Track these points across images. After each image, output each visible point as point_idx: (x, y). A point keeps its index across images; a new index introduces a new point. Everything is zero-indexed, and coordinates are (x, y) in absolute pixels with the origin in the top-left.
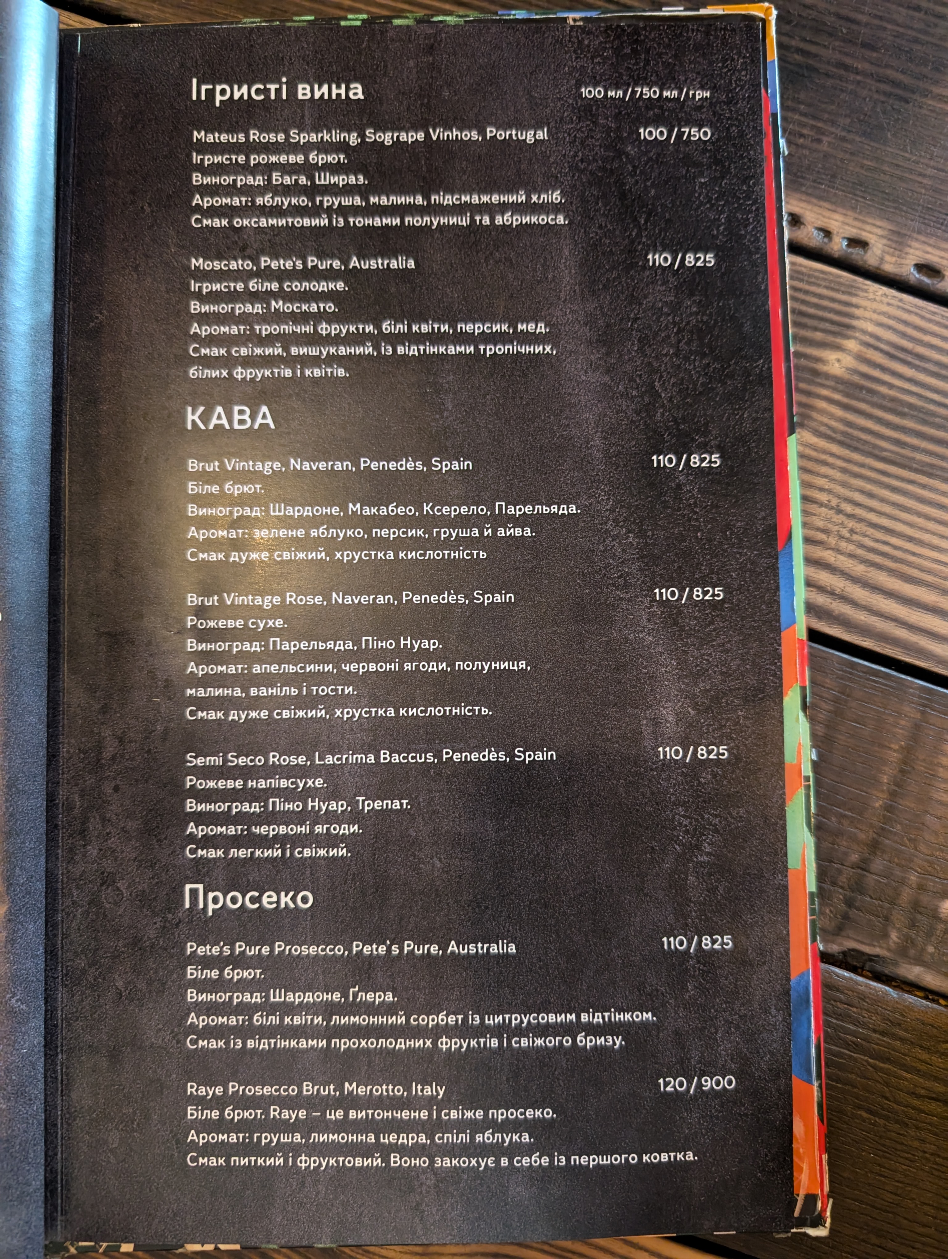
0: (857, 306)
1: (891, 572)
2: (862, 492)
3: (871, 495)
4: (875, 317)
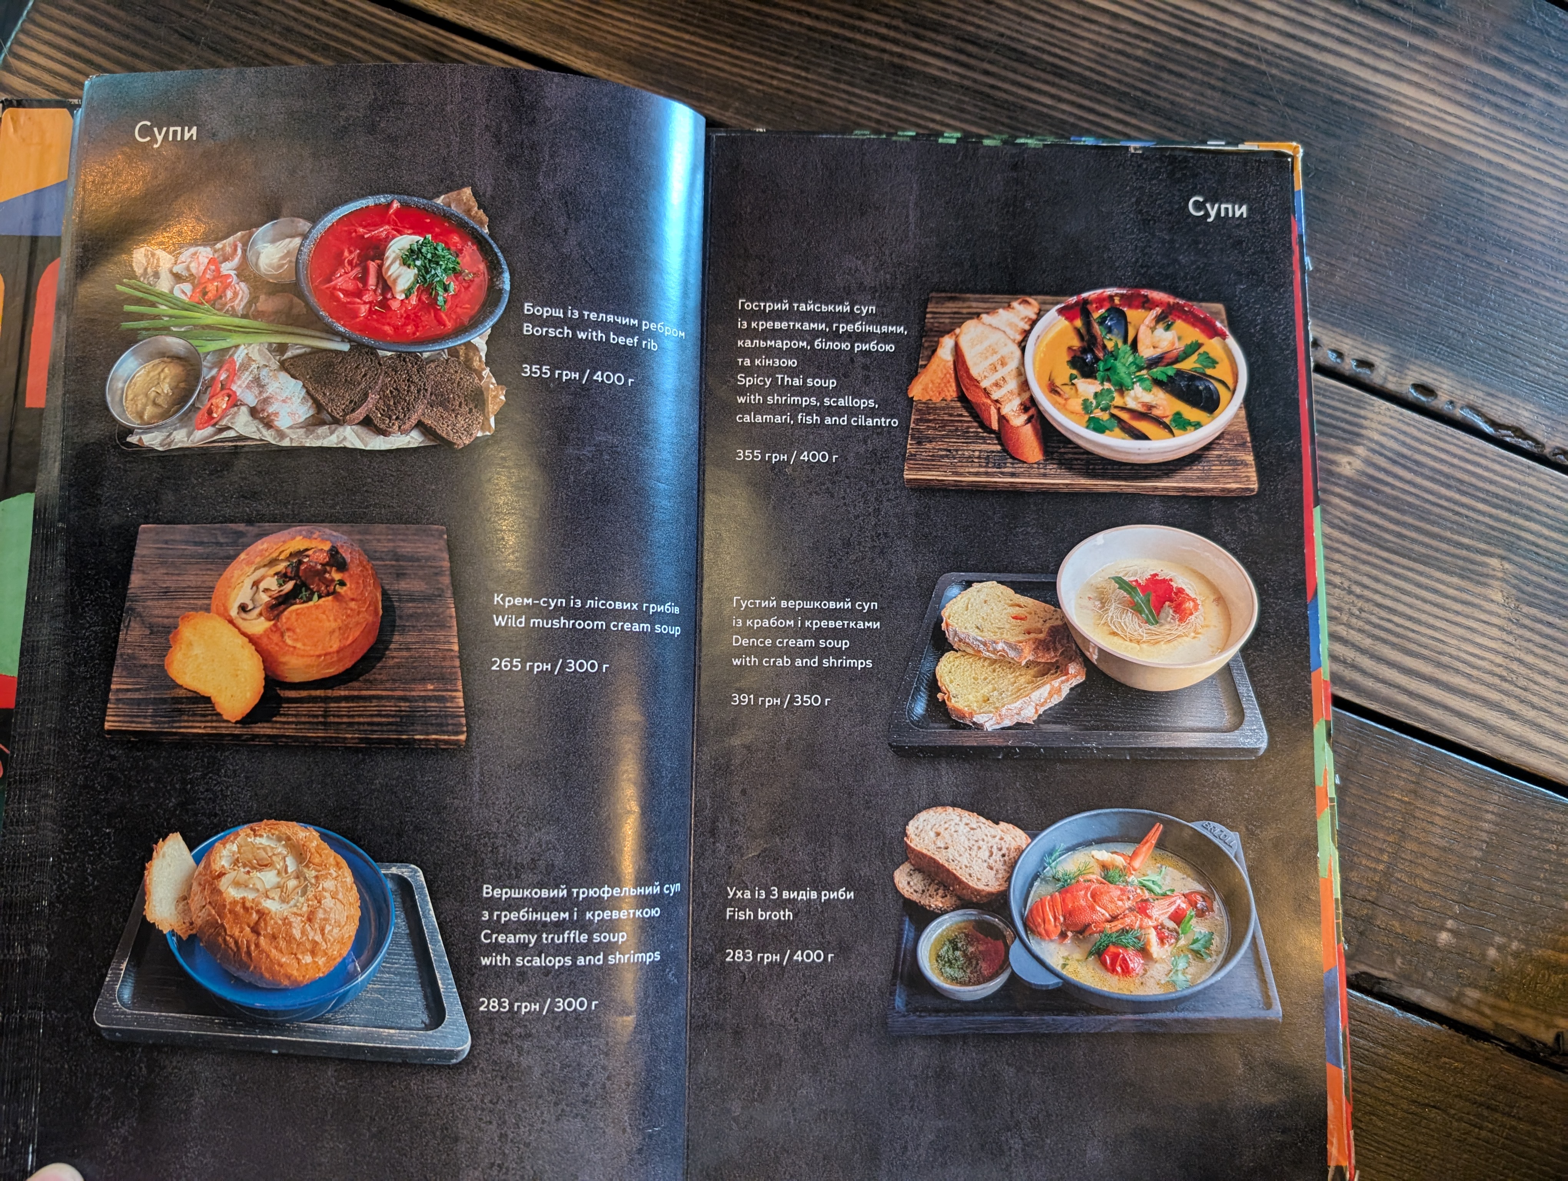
0: (1365, 418)
1: (1394, 646)
2: (1369, 576)
3: (1377, 580)
4: (1380, 427)
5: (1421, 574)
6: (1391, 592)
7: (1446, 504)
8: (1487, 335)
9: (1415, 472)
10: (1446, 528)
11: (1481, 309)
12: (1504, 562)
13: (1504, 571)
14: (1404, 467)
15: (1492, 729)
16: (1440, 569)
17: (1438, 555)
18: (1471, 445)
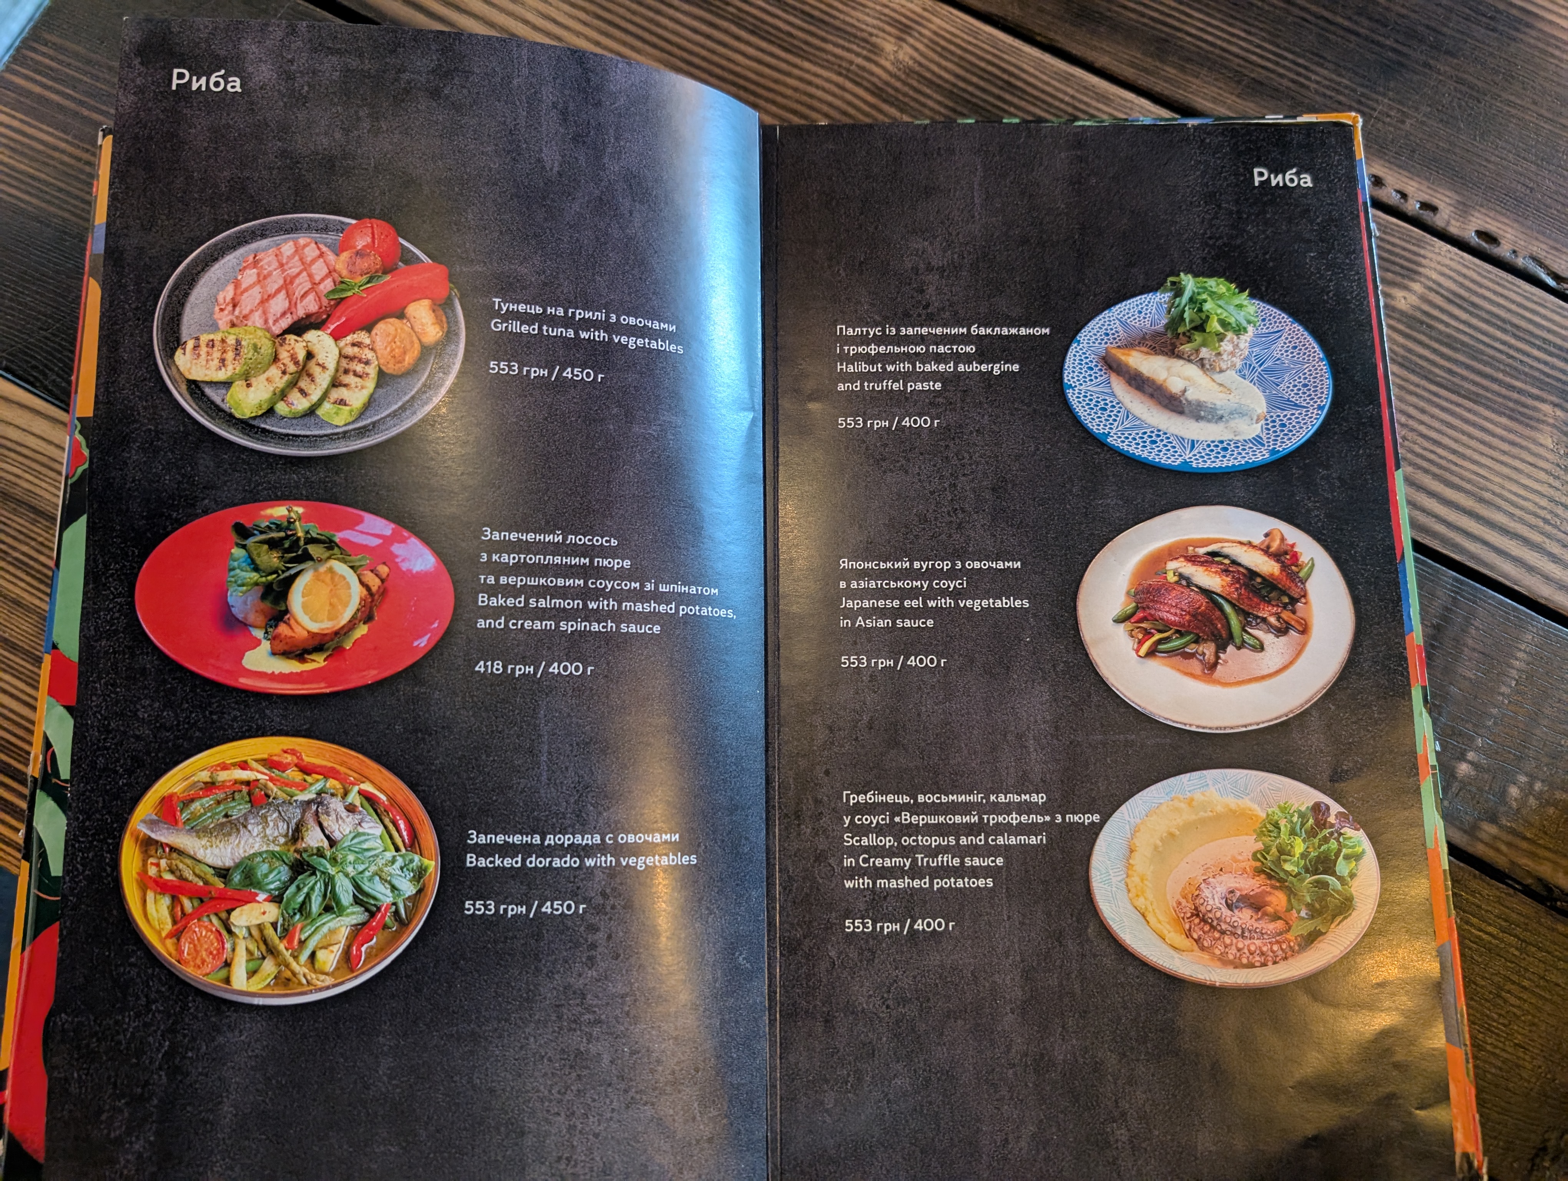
0: (1424, 257)
4: (1439, 267)
5: (1470, 411)
6: (1437, 424)
7: (1501, 347)
8: (1556, 193)
9: (1471, 313)
10: (1498, 369)
11: (1552, 168)
12: (1556, 409)
13: (1555, 418)
14: (1460, 307)
15: (1531, 569)
16: (1488, 407)
17: (1489, 395)
18: (1532, 294)
